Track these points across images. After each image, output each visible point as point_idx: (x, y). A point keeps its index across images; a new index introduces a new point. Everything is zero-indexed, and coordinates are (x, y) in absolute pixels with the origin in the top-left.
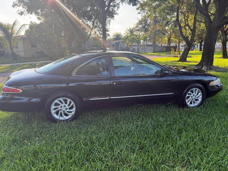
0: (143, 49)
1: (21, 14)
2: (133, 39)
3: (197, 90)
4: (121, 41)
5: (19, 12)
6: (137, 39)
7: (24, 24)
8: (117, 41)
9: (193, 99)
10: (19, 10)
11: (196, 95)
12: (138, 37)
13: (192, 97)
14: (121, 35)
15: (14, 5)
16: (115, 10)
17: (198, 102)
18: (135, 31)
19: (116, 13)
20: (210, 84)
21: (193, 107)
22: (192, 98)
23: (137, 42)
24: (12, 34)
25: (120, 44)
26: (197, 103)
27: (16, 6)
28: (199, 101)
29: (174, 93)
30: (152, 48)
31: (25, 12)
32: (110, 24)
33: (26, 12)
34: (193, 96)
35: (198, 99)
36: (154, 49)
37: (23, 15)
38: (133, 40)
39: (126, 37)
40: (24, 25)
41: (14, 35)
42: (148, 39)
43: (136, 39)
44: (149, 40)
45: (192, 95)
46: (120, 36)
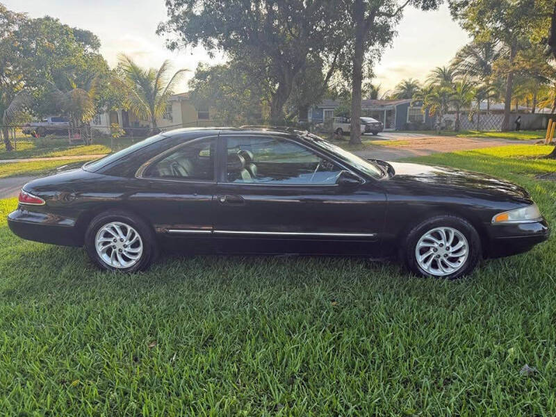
0: (472, 121)
1: (173, 46)
2: (443, 94)
3: (451, 232)
4: (413, 99)
5: (169, 43)
6: (455, 96)
7: (181, 69)
8: (404, 101)
9: (439, 256)
10: (168, 40)
11: (448, 245)
12: (458, 90)
13: (436, 250)
14: (417, 85)
15: (160, 30)
16: (390, 24)
17: (458, 266)
18: (455, 75)
19: (392, 32)
20: (493, 219)
21: (437, 277)
22: (436, 254)
23: (457, 102)
24: (157, 90)
25: (409, 108)
26: (452, 268)
27: (162, 33)
28: (459, 262)
29: (375, 234)
30: (500, 119)
31: (179, 44)
32: (380, 60)
33: (181, 43)
34: (439, 248)
35: (458, 258)
36: (507, 120)
37: (176, 50)
38: (442, 98)
39: (428, 89)
40: (181, 71)
41: (161, 93)
42: (492, 93)
43: (453, 94)
44: (493, 96)
45: (436, 245)
46: (415, 89)
